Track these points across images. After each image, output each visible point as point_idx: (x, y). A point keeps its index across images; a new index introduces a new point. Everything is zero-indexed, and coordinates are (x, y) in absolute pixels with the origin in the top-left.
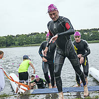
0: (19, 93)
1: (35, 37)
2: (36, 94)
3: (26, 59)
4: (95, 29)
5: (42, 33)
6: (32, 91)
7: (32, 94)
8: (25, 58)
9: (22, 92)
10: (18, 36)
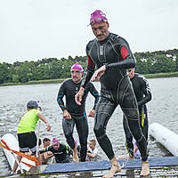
0: (19, 172)
1: (49, 66)
2: (50, 174)
3: (32, 108)
4: (160, 53)
5: (63, 59)
6: (43, 168)
7: (44, 174)
8: (31, 106)
9: (24, 170)
10: (17, 64)
